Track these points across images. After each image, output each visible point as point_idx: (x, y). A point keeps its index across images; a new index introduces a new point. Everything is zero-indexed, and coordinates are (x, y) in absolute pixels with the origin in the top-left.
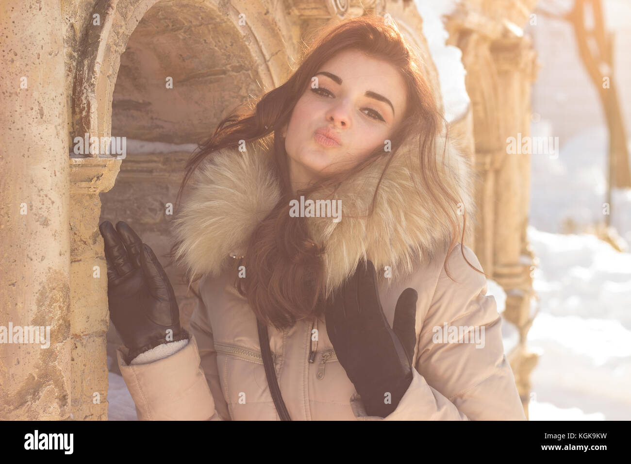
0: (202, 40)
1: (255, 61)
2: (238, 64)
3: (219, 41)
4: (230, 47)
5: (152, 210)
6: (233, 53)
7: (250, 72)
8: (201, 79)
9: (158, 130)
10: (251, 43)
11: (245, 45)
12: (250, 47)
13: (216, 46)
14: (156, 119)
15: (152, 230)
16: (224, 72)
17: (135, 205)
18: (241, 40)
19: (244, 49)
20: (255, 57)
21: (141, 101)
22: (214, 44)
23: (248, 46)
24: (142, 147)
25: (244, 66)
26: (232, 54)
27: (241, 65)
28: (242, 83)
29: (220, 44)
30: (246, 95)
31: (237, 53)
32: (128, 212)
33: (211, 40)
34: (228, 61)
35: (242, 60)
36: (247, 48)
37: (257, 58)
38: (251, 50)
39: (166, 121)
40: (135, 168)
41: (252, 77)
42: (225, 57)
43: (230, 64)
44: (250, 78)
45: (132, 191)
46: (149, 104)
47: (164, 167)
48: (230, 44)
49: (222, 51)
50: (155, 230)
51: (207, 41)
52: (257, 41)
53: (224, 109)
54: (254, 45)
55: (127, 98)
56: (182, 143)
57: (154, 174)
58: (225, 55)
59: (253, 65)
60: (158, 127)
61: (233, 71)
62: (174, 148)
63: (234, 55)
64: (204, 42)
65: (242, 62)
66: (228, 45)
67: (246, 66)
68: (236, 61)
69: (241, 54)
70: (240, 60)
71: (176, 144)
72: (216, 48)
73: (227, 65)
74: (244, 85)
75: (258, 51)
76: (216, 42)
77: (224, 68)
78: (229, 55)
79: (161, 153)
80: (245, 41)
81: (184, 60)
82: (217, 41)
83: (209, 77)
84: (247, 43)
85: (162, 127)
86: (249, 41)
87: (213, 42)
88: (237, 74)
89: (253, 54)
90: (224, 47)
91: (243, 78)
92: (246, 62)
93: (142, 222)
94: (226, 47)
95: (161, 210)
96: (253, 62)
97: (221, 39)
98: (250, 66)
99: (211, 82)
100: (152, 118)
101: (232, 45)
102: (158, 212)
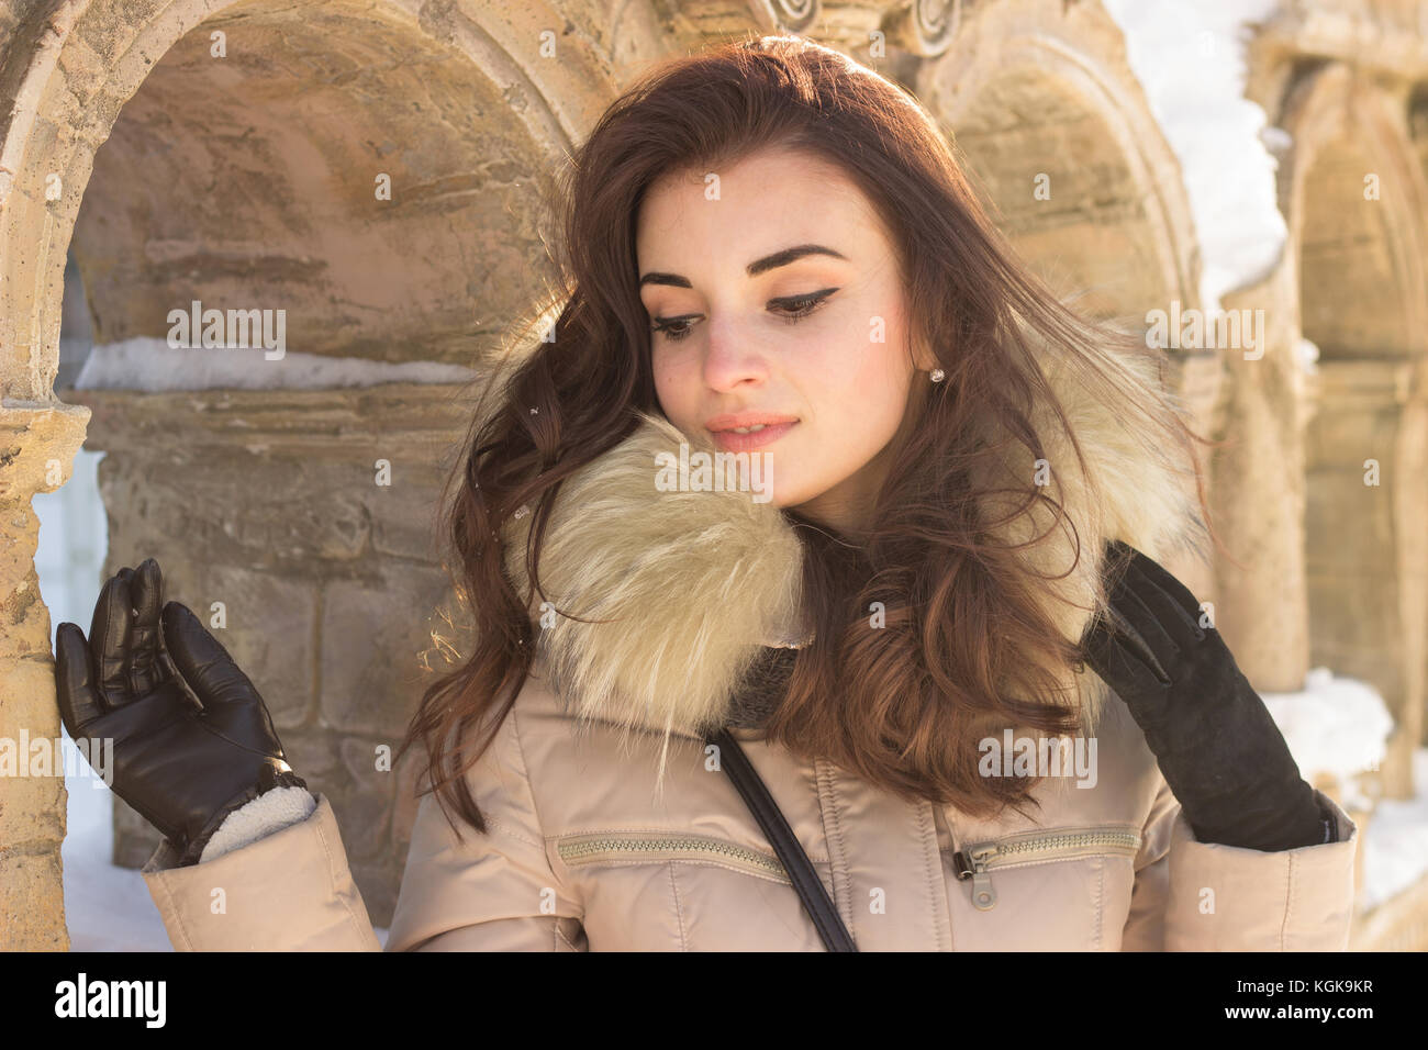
0: (409, 103)
1: (541, 151)
2: (503, 162)
3: (449, 105)
4: (478, 118)
5: (344, 526)
6: (487, 133)
7: (533, 179)
8: (426, 201)
9: (347, 328)
10: (528, 108)
11: (512, 113)
12: (524, 118)
13: (444, 118)
14: (342, 301)
15: (345, 576)
16: (477, 183)
17: (310, 513)
18: (499, 102)
19: (509, 122)
20: (543, 141)
21: (305, 259)
22: (440, 112)
23: (519, 115)
24: (316, 370)
25: (520, 166)
26: (486, 137)
27: (513, 164)
28: (521, 208)
29: (453, 112)
30: (533, 237)
31: (498, 135)
32: (294, 532)
33: (430, 102)
34: (480, 154)
35: (512, 152)
36: (517, 120)
37: (547, 145)
38: (529, 126)
39: (363, 307)
40: (301, 425)
41: (540, 192)
42: (471, 145)
43: (485, 161)
44: (538, 195)
45: (300, 480)
46: (323, 264)
47: (361, 420)
48: (477, 112)
49: (462, 128)
50: (354, 575)
51: (422, 107)
52: (544, 101)
53: (488, 273)
54: (537, 111)
55: (273, 251)
56: (403, 360)
57: (345, 437)
58: (471, 140)
59: (539, 162)
60: (348, 321)
61: (496, 177)
62: (385, 371)
63: (492, 139)
64: (414, 108)
65: (510, 155)
66: (472, 116)
67: (524, 165)
68: (501, 155)
69: (506, 134)
70: (506, 150)
71: (392, 362)
72: (447, 124)
73: (479, 163)
74: (526, 213)
75: (549, 126)
76: (442, 108)
77: (474, 172)
78: (480, 139)
79: (356, 387)
80: (509, 102)
81: (379, 155)
82: (444, 104)
83: (446, 196)
84: (515, 108)
85: (358, 322)
86: (522, 103)
87: (436, 107)
88: (507, 185)
89: (537, 136)
90: (465, 120)
91: (523, 196)
92: (521, 155)
93: (324, 554)
94: (469, 119)
95: (363, 526)
96: (538, 156)
97: (452, 101)
98: (532, 166)
99: (451, 208)
100: (333, 301)
101: (481, 114)
102: (358, 532)
